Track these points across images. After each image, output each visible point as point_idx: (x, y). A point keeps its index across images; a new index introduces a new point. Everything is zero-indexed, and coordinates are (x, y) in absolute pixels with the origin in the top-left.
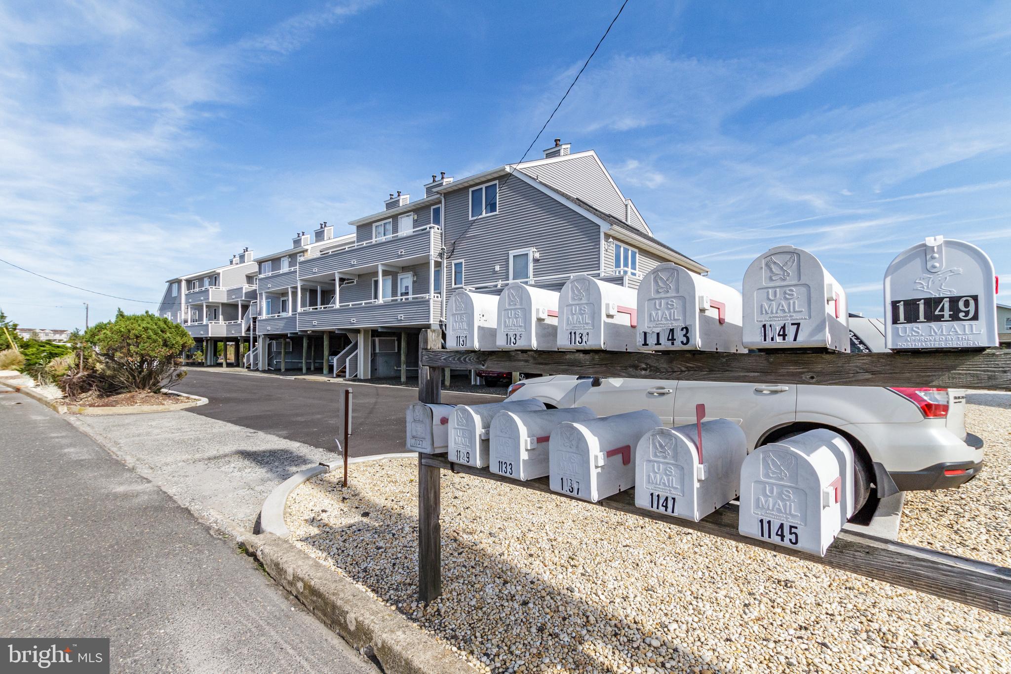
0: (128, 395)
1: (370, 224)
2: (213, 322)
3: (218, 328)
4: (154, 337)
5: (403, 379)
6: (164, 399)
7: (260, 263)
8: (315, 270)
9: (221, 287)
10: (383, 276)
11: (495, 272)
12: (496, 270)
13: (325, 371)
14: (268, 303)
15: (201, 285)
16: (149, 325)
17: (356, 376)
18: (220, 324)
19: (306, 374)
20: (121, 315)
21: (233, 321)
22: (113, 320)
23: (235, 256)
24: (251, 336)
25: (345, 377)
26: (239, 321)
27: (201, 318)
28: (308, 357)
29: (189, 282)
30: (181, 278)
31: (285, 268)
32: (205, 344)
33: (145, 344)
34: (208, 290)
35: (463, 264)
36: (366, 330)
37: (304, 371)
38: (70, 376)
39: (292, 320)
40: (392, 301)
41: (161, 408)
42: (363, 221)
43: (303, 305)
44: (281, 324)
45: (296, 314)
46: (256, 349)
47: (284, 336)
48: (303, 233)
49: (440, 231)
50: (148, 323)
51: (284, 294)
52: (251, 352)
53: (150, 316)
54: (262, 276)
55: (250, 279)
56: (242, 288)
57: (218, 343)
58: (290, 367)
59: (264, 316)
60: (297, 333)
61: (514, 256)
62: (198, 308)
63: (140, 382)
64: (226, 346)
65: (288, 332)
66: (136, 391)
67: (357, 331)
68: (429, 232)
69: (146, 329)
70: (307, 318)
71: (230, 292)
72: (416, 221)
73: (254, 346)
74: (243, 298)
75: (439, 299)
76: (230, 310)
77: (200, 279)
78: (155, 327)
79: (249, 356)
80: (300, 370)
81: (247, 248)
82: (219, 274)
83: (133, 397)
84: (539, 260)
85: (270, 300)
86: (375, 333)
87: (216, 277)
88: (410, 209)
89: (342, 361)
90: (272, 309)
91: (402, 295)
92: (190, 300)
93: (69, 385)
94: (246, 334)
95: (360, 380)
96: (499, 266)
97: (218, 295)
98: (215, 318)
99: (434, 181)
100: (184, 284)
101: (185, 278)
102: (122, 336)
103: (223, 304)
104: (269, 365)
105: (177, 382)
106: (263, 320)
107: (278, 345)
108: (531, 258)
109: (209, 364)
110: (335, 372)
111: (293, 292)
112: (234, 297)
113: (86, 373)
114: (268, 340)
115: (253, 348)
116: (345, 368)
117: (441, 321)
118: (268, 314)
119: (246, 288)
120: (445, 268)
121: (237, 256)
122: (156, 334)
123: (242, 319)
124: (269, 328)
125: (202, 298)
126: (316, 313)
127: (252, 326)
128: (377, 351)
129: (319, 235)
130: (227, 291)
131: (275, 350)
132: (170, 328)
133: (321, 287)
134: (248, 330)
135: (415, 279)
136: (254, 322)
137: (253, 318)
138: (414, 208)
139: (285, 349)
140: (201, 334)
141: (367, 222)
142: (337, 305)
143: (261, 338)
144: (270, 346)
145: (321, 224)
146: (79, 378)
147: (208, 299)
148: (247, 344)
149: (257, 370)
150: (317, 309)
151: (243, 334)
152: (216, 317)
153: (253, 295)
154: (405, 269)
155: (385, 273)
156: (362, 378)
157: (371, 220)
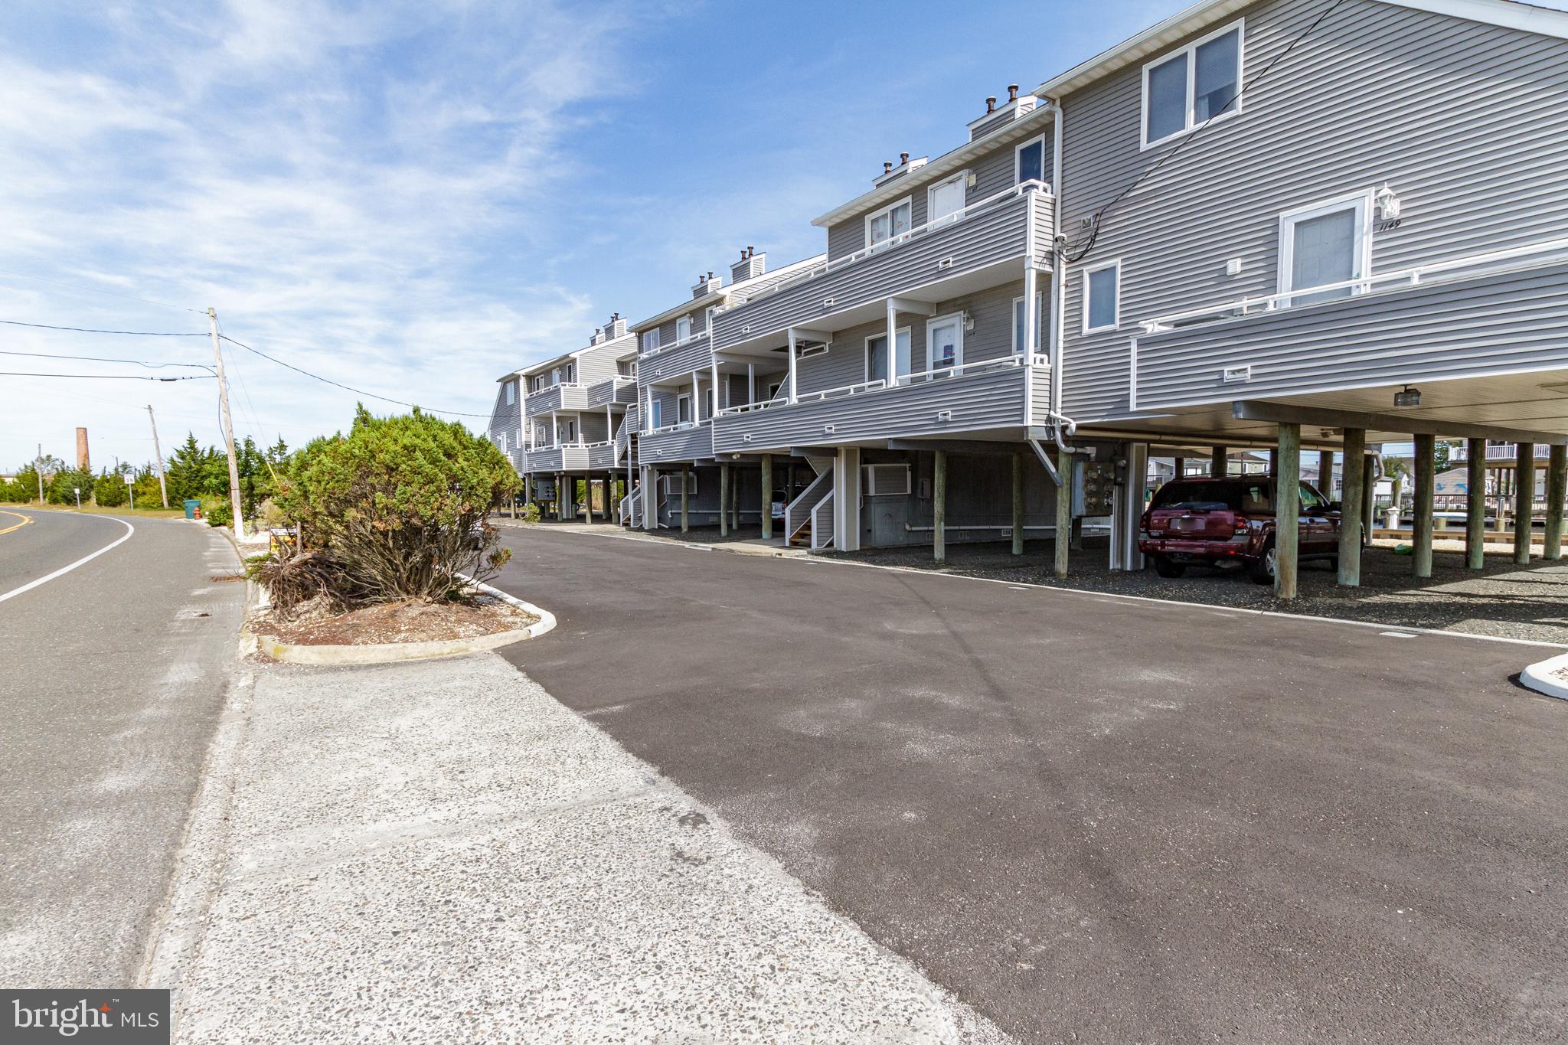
0: (386, 609)
1: (859, 218)
2: (569, 445)
3: (576, 455)
4: (428, 468)
5: (939, 553)
6: (459, 621)
7: (641, 332)
8: (746, 329)
9: (578, 383)
10: (897, 327)
11: (1224, 277)
12: (1230, 271)
13: (766, 533)
14: (655, 405)
15: (549, 383)
16: (417, 441)
17: (831, 544)
18: (580, 448)
19: (730, 538)
20: (364, 419)
21: (599, 443)
22: (346, 431)
23: (598, 331)
24: (630, 468)
25: (809, 546)
26: (609, 443)
27: (550, 441)
28: (729, 506)
29: (530, 378)
30: (518, 373)
31: (684, 337)
32: (557, 482)
33: (409, 488)
34: (559, 389)
35: (1119, 271)
36: (850, 450)
37: (724, 531)
38: (278, 562)
39: (703, 433)
40: (913, 380)
41: (448, 647)
42: (844, 212)
43: (721, 406)
44: (680, 444)
45: (710, 423)
46: (639, 491)
47: (687, 466)
48: (710, 274)
49: (1049, 195)
50: (417, 436)
51: (685, 387)
52: (630, 496)
53: (421, 419)
54: (644, 356)
55: (623, 366)
56: (611, 382)
57: (578, 481)
58: (695, 523)
59: (651, 430)
60: (713, 459)
61: (1297, 225)
62: (544, 422)
63: (408, 579)
64: (589, 485)
65: (695, 457)
66: (403, 600)
67: (832, 452)
68: (1025, 200)
69: (410, 450)
70: (732, 428)
71: (594, 391)
72: (975, 188)
73: (634, 487)
74: (614, 401)
75: (1046, 366)
76: (594, 423)
77: (546, 372)
78: (433, 445)
79: (626, 504)
80: (717, 527)
81: (617, 314)
82: (574, 361)
83: (393, 615)
84: (1398, 222)
85: (659, 401)
86: (869, 454)
87: (570, 367)
88: (958, 163)
89: (803, 513)
90: (664, 416)
91: (936, 366)
92: (533, 410)
93: (274, 582)
94: (620, 464)
95: (840, 555)
96: (1239, 261)
97: (574, 397)
98: (571, 439)
99: (990, 111)
100: (523, 382)
101: (523, 372)
102: (358, 468)
103: (583, 414)
104: (660, 519)
105: (492, 575)
106: (650, 438)
107: (675, 483)
108: (1365, 218)
109: (565, 517)
110: (788, 535)
111: (700, 382)
112: (599, 399)
113: (308, 555)
114: (656, 473)
115: (633, 489)
116: (808, 527)
117: (1049, 419)
118: (656, 425)
119: (619, 381)
120: (1063, 290)
121: (602, 330)
122: (434, 462)
123: (614, 437)
124: (660, 452)
125: (550, 404)
126: (746, 416)
127: (629, 449)
128: (872, 492)
129: (740, 272)
130: (589, 390)
131: (669, 493)
132: (465, 448)
133: (756, 367)
134: (624, 457)
135: (971, 327)
136: (634, 443)
137: (632, 435)
138: (969, 157)
139: (687, 490)
140: (550, 467)
141: (853, 213)
142: (794, 399)
143: (646, 469)
144: (660, 484)
145: (743, 252)
146: (295, 567)
147: (560, 405)
148: (621, 482)
149: (641, 529)
150: (747, 409)
151: (616, 466)
152: (572, 437)
153: (630, 394)
154: (943, 307)
155: (902, 319)
156: (844, 549)
157: (862, 209)
